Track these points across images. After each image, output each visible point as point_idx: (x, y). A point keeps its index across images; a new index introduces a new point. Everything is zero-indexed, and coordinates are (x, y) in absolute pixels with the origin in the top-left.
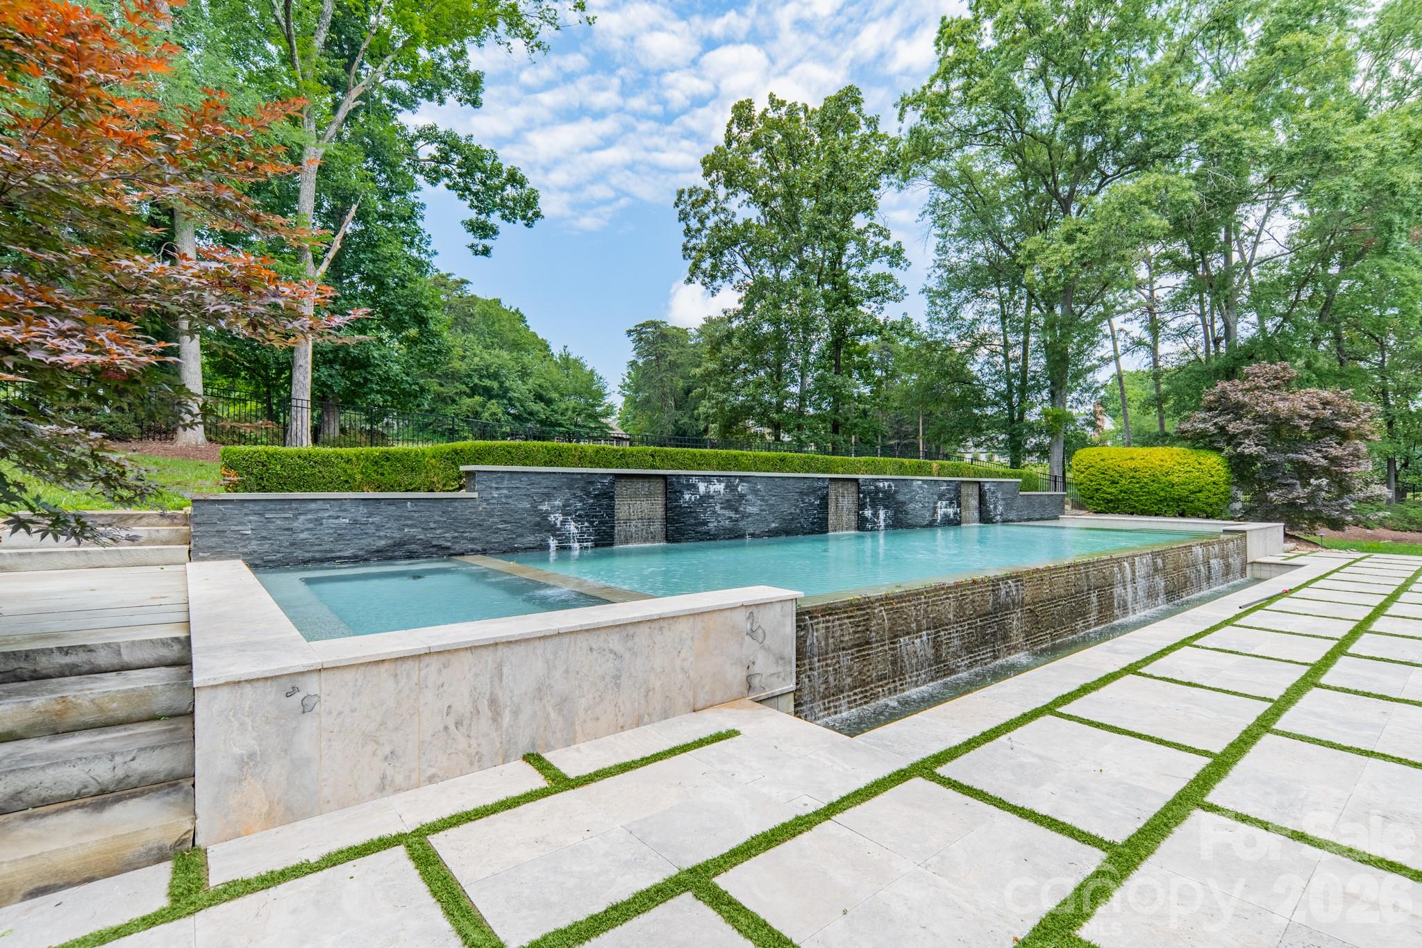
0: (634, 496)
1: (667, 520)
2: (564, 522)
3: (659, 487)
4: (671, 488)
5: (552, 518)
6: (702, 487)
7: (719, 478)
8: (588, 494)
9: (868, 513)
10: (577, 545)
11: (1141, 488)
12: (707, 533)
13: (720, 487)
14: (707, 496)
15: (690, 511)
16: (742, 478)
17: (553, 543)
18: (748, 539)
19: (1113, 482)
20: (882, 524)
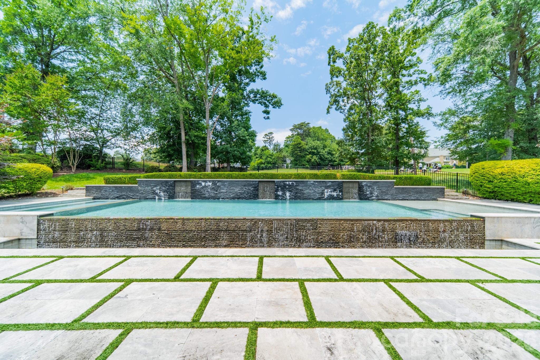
0: (181, 186)
1: (192, 193)
2: (160, 192)
3: (190, 184)
4: (193, 184)
5: (156, 191)
6: (203, 184)
7: (210, 181)
8: (166, 185)
9: (280, 193)
10: (163, 198)
11: (508, 185)
12: (205, 197)
13: (210, 184)
14: (205, 186)
15: (199, 191)
16: (218, 181)
17: (157, 197)
18: (221, 199)
19: (490, 181)
20: (288, 198)
